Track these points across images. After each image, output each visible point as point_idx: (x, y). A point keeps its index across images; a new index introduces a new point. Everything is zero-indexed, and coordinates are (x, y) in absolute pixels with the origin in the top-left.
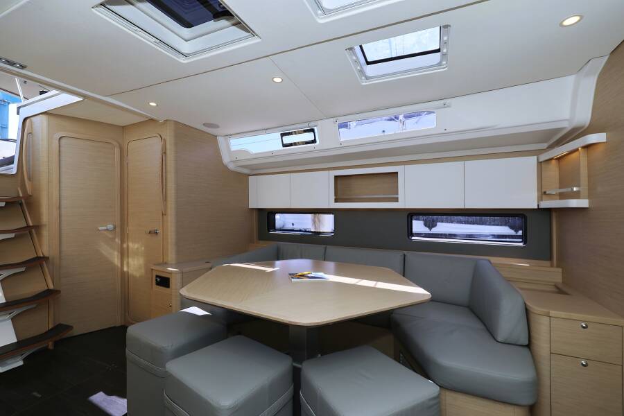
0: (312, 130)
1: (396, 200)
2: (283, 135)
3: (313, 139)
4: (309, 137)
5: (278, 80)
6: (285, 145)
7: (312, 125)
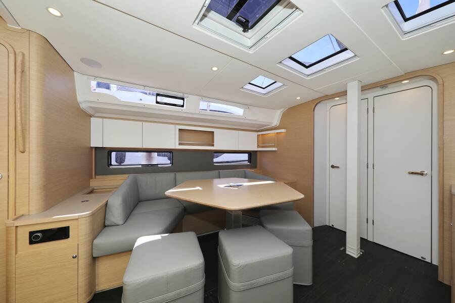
0: (183, 99)
1: (213, 145)
2: (158, 95)
3: (182, 104)
4: (180, 102)
5: (215, 69)
6: (157, 102)
7: (185, 96)
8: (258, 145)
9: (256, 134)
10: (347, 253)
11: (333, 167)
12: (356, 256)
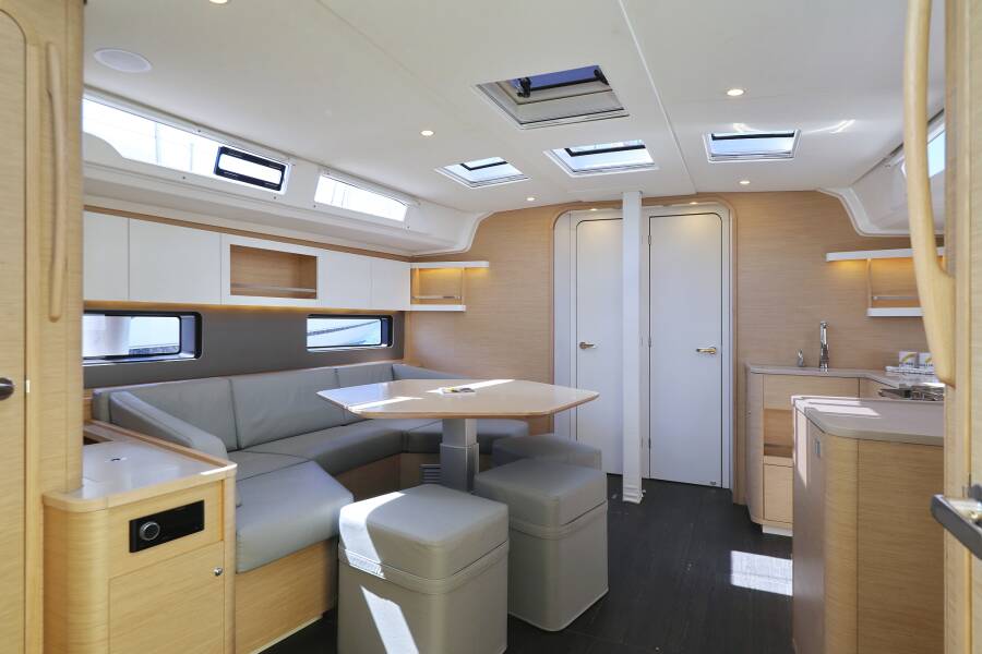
0: (281, 168)
2: (224, 151)
3: (277, 182)
4: (272, 176)
6: (219, 172)
7: (289, 161)
8: (412, 297)
9: (407, 266)
10: (625, 499)
11: (583, 346)
12: (638, 501)
